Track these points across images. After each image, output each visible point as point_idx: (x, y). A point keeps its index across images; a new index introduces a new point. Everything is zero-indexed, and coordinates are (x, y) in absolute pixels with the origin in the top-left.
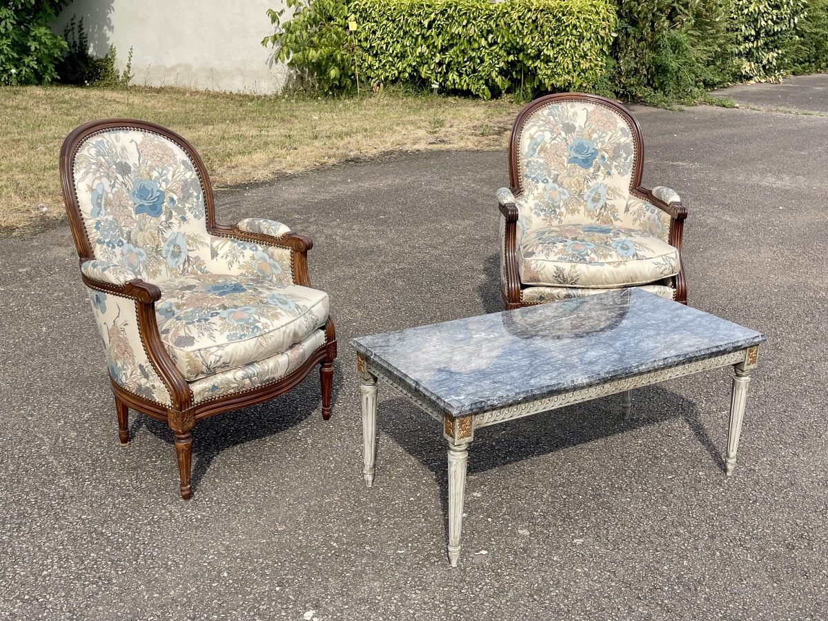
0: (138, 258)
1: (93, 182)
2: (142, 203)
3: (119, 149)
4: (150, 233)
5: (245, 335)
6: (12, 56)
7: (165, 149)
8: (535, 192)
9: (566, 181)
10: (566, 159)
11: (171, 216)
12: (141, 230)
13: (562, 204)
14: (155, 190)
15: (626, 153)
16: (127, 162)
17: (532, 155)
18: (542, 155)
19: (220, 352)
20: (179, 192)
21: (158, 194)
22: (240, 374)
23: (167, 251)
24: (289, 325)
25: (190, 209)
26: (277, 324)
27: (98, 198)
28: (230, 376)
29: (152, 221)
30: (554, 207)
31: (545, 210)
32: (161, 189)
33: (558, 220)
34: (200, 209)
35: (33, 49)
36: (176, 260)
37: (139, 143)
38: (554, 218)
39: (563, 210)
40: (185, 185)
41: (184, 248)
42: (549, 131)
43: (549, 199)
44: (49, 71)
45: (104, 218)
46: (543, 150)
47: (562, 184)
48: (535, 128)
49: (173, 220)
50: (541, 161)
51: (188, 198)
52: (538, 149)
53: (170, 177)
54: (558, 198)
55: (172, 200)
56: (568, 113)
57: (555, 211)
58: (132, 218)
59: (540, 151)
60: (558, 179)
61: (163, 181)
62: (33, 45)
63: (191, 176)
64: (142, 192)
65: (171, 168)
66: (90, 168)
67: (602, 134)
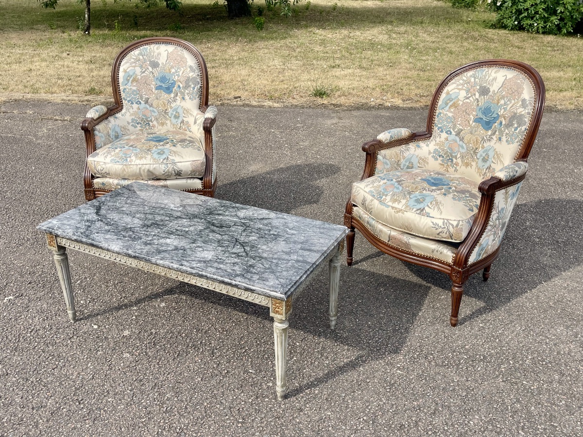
0: (151, 114)
1: (129, 68)
2: (161, 85)
3: (156, 54)
4: (163, 102)
5: (119, 162)
6: (544, 16)
7: (182, 58)
8: (438, 139)
9: (467, 137)
10: (473, 118)
11: (177, 95)
12: (157, 99)
13: (459, 156)
14: (171, 79)
15: (518, 123)
16: (159, 61)
17: (443, 108)
18: (452, 110)
19: (104, 166)
20: (184, 83)
21: (172, 82)
22: (116, 182)
23: (172, 114)
24: (145, 165)
25: (188, 94)
26: (138, 162)
27: (128, 76)
28: (111, 181)
29: (165, 96)
30: (452, 156)
31: (443, 157)
32: (174, 79)
33: (454, 169)
34: (194, 95)
35: (559, 11)
36: (177, 120)
37: (169, 52)
38: (451, 166)
39: (459, 161)
40: (188, 80)
41: (182, 115)
42: (466, 90)
43: (449, 148)
44: (567, 27)
45: (129, 88)
46: (455, 105)
47: (463, 138)
48: (454, 85)
49: (178, 98)
50: (450, 115)
51: (188, 87)
52: (450, 104)
53: (180, 74)
54: (457, 149)
55: (179, 86)
56: (489, 77)
57: (452, 161)
58: (152, 92)
59: (451, 106)
60: (461, 133)
61: (177, 75)
62: (560, 9)
63: (193, 75)
64: (163, 79)
65: (182, 69)
66: (130, 60)
67: (507, 102)
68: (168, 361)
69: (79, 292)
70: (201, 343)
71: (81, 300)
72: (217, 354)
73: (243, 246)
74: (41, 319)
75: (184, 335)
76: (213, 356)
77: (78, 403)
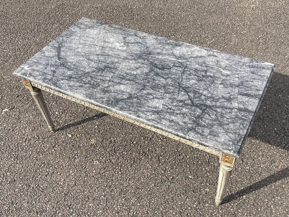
68: (127, 168)
69: (53, 104)
70: (149, 150)
71: (56, 111)
72: (163, 161)
73: (187, 92)
74: (30, 130)
75: (135, 142)
76: (160, 162)
77: (68, 208)
